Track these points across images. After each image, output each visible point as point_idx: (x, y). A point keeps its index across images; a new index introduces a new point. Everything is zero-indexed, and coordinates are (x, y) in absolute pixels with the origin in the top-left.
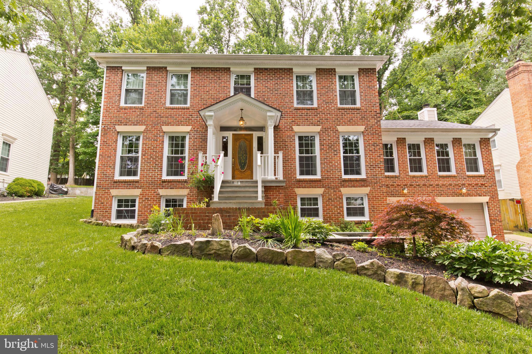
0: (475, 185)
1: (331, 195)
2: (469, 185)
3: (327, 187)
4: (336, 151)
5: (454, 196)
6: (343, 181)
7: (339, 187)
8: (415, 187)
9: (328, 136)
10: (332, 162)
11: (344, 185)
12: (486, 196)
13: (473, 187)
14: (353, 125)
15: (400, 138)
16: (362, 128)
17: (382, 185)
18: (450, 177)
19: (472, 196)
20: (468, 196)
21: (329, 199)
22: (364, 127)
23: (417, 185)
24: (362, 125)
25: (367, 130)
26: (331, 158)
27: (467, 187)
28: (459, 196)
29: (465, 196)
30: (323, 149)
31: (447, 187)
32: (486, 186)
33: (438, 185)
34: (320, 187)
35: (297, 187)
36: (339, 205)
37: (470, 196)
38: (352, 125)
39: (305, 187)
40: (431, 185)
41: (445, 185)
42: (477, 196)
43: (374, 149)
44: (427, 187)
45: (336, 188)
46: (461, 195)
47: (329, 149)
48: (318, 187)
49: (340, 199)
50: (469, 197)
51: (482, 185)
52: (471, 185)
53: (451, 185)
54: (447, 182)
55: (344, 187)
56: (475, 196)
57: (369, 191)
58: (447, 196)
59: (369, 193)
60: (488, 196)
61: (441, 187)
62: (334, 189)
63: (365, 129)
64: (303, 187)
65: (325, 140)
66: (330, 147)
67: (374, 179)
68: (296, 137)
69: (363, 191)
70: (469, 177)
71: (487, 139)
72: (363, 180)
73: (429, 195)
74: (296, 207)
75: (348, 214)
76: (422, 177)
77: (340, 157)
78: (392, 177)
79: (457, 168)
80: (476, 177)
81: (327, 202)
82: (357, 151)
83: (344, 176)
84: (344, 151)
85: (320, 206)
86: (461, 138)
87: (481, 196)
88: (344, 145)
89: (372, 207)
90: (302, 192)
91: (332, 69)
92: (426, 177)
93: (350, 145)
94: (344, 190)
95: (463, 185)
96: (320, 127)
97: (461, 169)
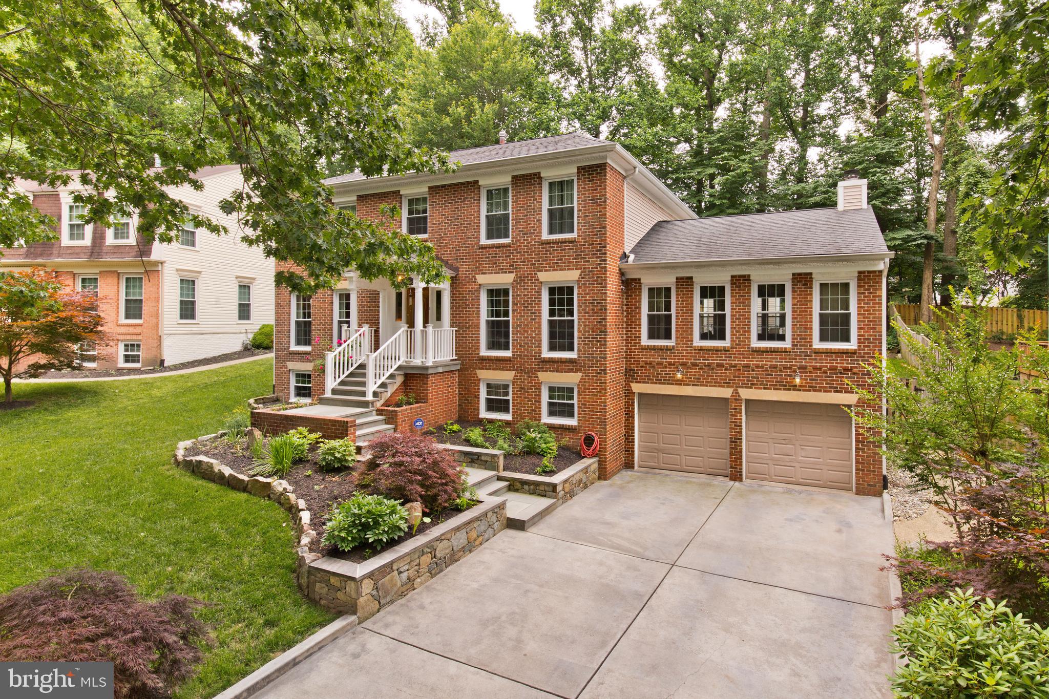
0: (830, 369)
1: (524, 382)
2: (815, 368)
3: (519, 370)
4: (534, 313)
5: (779, 389)
6: (543, 360)
7: (536, 371)
8: (701, 369)
9: (525, 289)
10: (527, 332)
11: (542, 368)
12: (851, 392)
13: (825, 372)
15: (682, 278)
16: (576, 275)
17: (600, 370)
18: (774, 351)
19: (820, 391)
21: (522, 388)
22: (579, 272)
23: (705, 366)
24: (576, 269)
25: (583, 278)
26: (527, 325)
27: (810, 372)
28: (790, 390)
29: (804, 390)
30: (516, 310)
31: (766, 370)
32: (855, 374)
33: (747, 366)
34: (510, 370)
35: (480, 369)
36: (535, 398)
37: (815, 391)
38: (561, 270)
39: (489, 369)
40: (735, 366)
41: (762, 367)
42: (830, 391)
44: (726, 369)
45: (532, 372)
46: (794, 388)
47: (524, 310)
48: (507, 370)
49: (537, 389)
50: (812, 393)
51: (846, 369)
52: (820, 369)
53: (775, 367)
54: (766, 362)
55: (543, 371)
56: (825, 391)
57: (579, 378)
58: (765, 388)
59: (580, 382)
60: (857, 392)
61: (753, 370)
62: (528, 373)
63: (581, 275)
64: (487, 369)
65: (519, 295)
66: (526, 307)
67: (588, 360)
68: (482, 292)
69: (571, 379)
70: (818, 352)
71: (875, 272)
72: (571, 361)
73: (727, 384)
74: (478, 397)
75: (551, 413)
76: (717, 350)
77: (540, 323)
78: (661, 349)
79: (793, 335)
80: (835, 353)
81: (518, 392)
82: (571, 313)
83: (546, 354)
84: (552, 313)
85: (510, 397)
86: (811, 274)
87: (841, 392)
88: (552, 302)
89: (583, 405)
90: (486, 375)
91: (535, 174)
92: (726, 350)
93: (561, 302)
94: (543, 376)
95: (803, 368)
96: (513, 275)
97: (802, 337)
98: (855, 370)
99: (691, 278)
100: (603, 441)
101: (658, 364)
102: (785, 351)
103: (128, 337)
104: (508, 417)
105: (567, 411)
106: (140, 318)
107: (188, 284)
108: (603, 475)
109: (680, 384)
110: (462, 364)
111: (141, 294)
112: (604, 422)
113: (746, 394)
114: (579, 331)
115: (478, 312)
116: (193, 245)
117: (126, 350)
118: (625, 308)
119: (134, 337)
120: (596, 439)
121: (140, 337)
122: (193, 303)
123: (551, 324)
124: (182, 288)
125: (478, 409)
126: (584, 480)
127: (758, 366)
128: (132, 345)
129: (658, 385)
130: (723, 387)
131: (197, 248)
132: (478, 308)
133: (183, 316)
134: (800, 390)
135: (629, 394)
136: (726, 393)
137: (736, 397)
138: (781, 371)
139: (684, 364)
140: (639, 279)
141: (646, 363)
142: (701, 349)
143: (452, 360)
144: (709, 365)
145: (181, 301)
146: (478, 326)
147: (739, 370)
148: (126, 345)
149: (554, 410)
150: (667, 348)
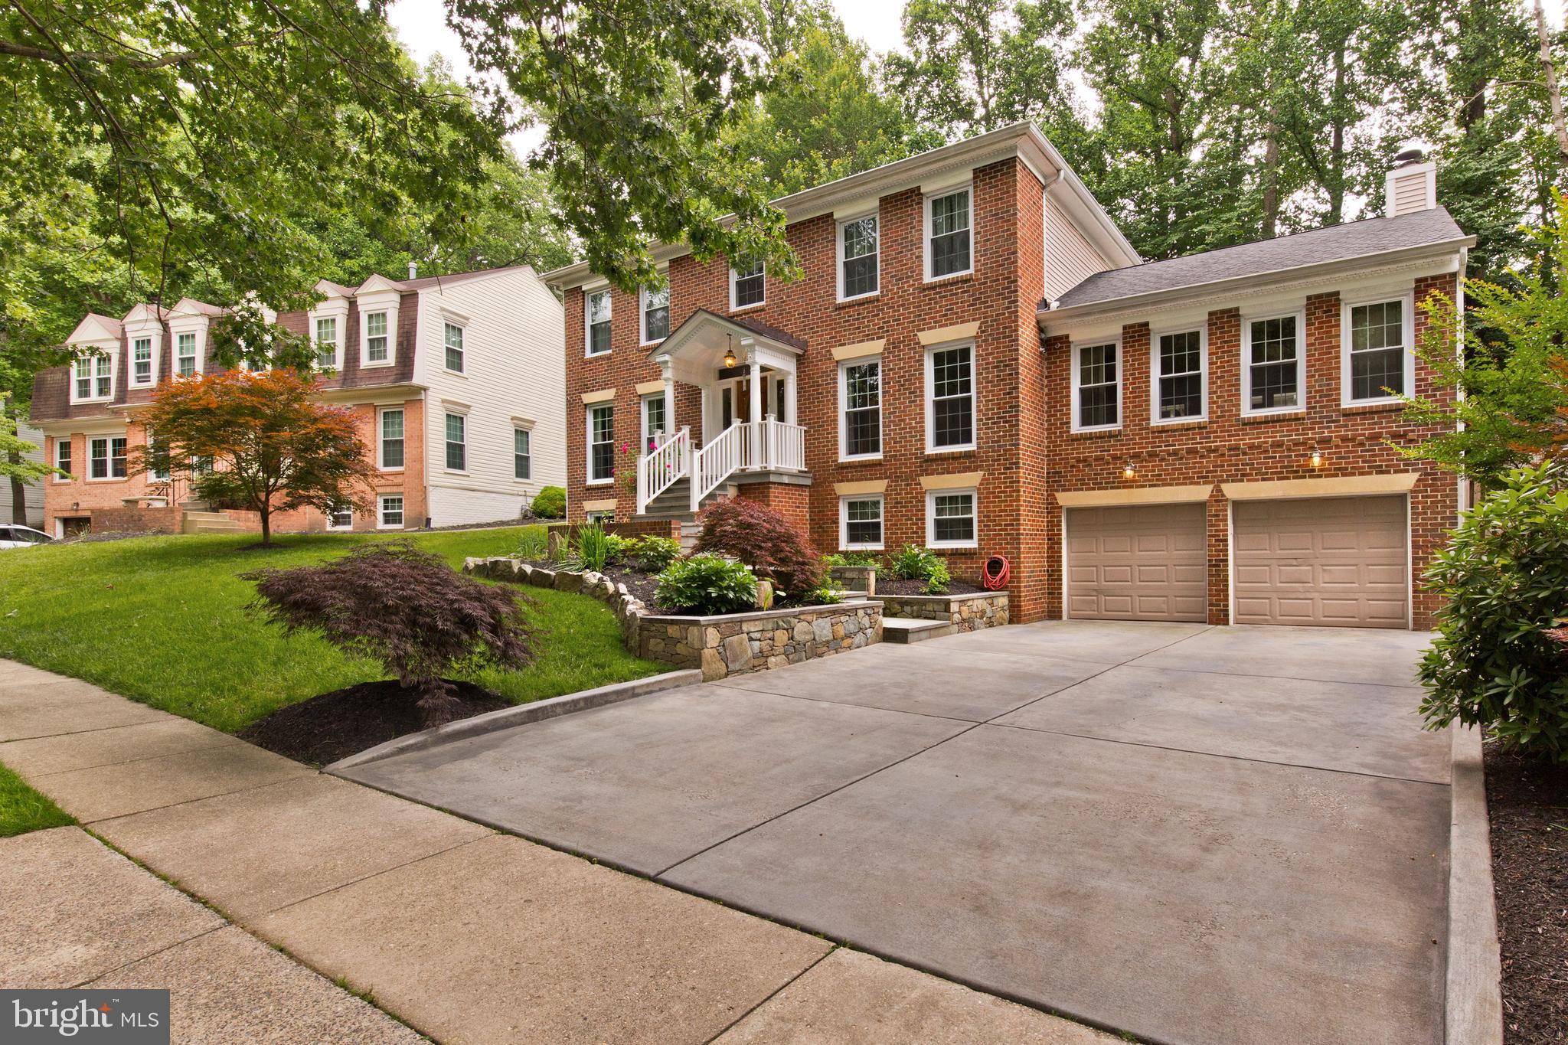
0: (1368, 439)
1: (901, 494)
2: (1345, 439)
3: (894, 477)
4: (913, 393)
5: (1288, 478)
6: (927, 461)
7: (917, 475)
8: (1163, 460)
9: (900, 360)
10: (904, 420)
11: (926, 470)
12: (1407, 471)
13: (1362, 444)
14: (953, 324)
15: (1132, 326)
16: (971, 329)
17: (1011, 464)
18: (1279, 421)
19: (1353, 474)
20: (1336, 475)
21: (897, 503)
22: (977, 324)
23: (1169, 455)
24: (974, 320)
25: (983, 332)
26: (904, 411)
27: (1337, 446)
28: (1304, 477)
29: (1327, 476)
30: (888, 392)
31: (1266, 451)
32: (1411, 441)
33: (1236, 448)
34: (881, 478)
35: (839, 481)
36: (917, 515)
37: (1344, 475)
38: (951, 324)
39: (852, 480)
40: (1215, 450)
41: (1259, 447)
42: (1370, 473)
43: (998, 376)
44: (1202, 457)
45: (912, 478)
46: (1312, 473)
47: (899, 390)
48: (876, 479)
49: (919, 501)
50: (1340, 479)
51: (1396, 436)
52: (1353, 440)
53: (1279, 444)
54: (1266, 438)
55: (927, 475)
56: (1362, 474)
57: (979, 481)
58: (1264, 480)
59: (981, 484)
60: (1414, 471)
61: (1245, 454)
62: (906, 480)
63: (980, 328)
64: (848, 481)
65: (891, 370)
66: (903, 385)
67: (993, 451)
68: (840, 372)
69: (967, 482)
70: (1349, 414)
71: (1444, 276)
72: (968, 455)
73: (1204, 479)
74: (836, 522)
75: (941, 535)
76: (1188, 428)
77: (922, 407)
78: (1101, 436)
79: (1309, 392)
80: (1376, 412)
81: (894, 506)
82: (966, 387)
83: (931, 449)
84: (939, 391)
85: (882, 519)
86: (1338, 293)
87: (1388, 472)
88: (939, 375)
89: (984, 518)
90: (847, 490)
91: (912, 191)
92: (1201, 427)
93: (952, 373)
94: (928, 482)
95: (1324, 442)
96: (883, 342)
97: (1324, 393)
98: (1411, 436)
99: (1147, 324)
100: (1015, 566)
101: (1097, 459)
102: (1296, 418)
103: (388, 490)
104: (879, 546)
105: (964, 530)
106: (401, 464)
107: (455, 421)
108: (1015, 616)
109: (1131, 487)
110: (814, 478)
111: (401, 433)
112: (1016, 539)
113: (1234, 491)
114: (979, 411)
115: (835, 403)
116: (460, 369)
117: (386, 508)
118: (1046, 382)
119: (395, 489)
120: (1005, 563)
121: (401, 489)
122: (462, 447)
123: (939, 406)
124: (448, 426)
125: (837, 540)
126: (989, 614)
127: (1252, 447)
128: (393, 501)
129: (1097, 492)
130: (1198, 483)
131: (465, 374)
132: (835, 395)
133: (450, 465)
134: (1320, 476)
135: (1053, 509)
136: (1201, 493)
137: (1218, 497)
138: (1289, 450)
139: (1136, 456)
140: (1067, 336)
141: (1079, 461)
142: (1163, 430)
143: (800, 472)
144: (1175, 453)
145: (448, 444)
146: (835, 420)
147: (1223, 455)
148: (386, 501)
149: (944, 530)
150: (1110, 435)
